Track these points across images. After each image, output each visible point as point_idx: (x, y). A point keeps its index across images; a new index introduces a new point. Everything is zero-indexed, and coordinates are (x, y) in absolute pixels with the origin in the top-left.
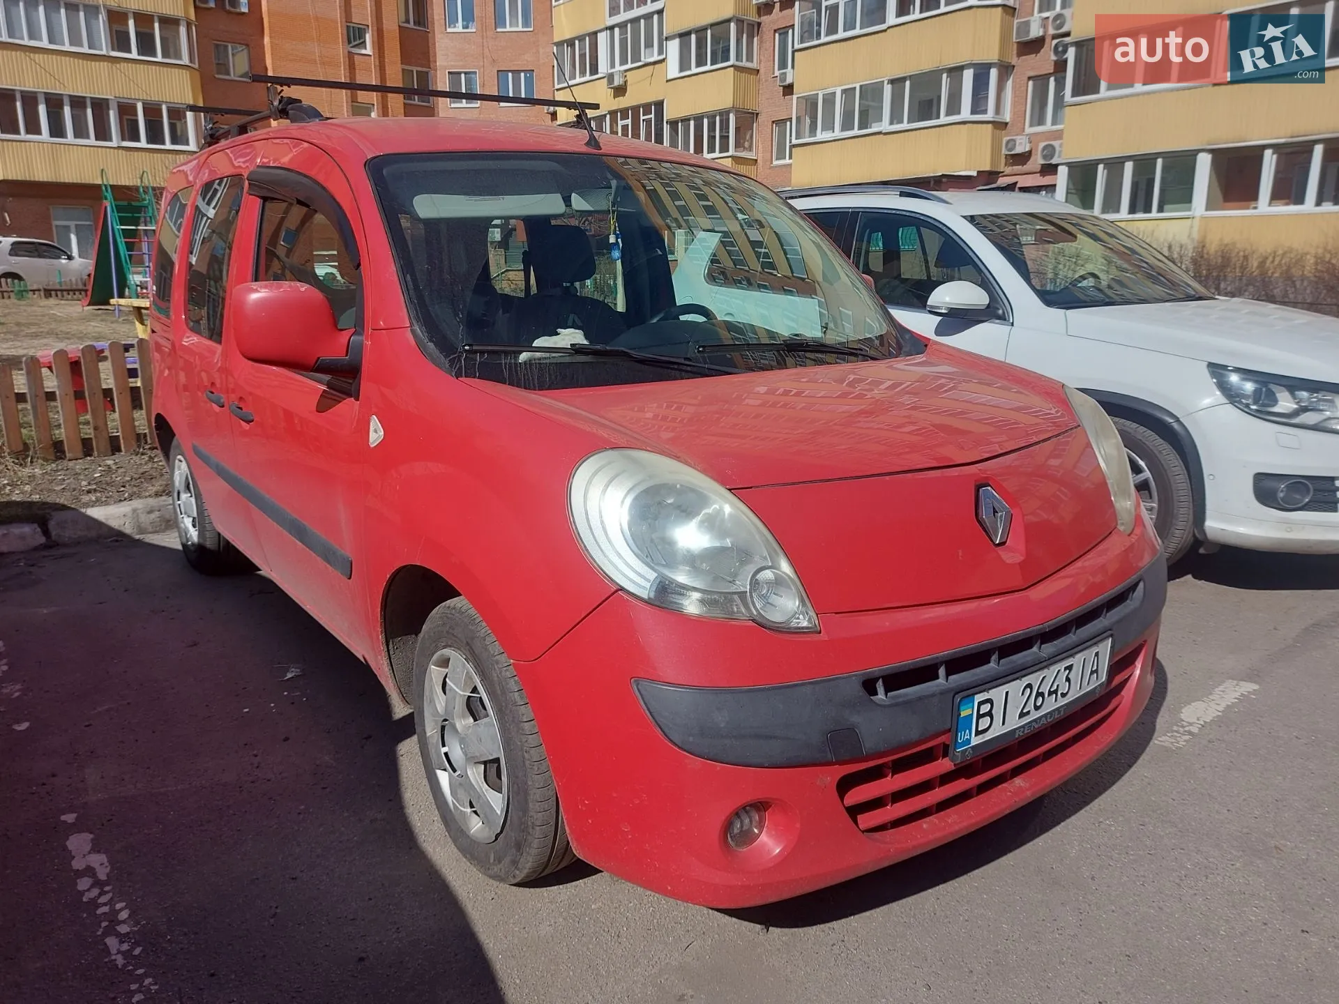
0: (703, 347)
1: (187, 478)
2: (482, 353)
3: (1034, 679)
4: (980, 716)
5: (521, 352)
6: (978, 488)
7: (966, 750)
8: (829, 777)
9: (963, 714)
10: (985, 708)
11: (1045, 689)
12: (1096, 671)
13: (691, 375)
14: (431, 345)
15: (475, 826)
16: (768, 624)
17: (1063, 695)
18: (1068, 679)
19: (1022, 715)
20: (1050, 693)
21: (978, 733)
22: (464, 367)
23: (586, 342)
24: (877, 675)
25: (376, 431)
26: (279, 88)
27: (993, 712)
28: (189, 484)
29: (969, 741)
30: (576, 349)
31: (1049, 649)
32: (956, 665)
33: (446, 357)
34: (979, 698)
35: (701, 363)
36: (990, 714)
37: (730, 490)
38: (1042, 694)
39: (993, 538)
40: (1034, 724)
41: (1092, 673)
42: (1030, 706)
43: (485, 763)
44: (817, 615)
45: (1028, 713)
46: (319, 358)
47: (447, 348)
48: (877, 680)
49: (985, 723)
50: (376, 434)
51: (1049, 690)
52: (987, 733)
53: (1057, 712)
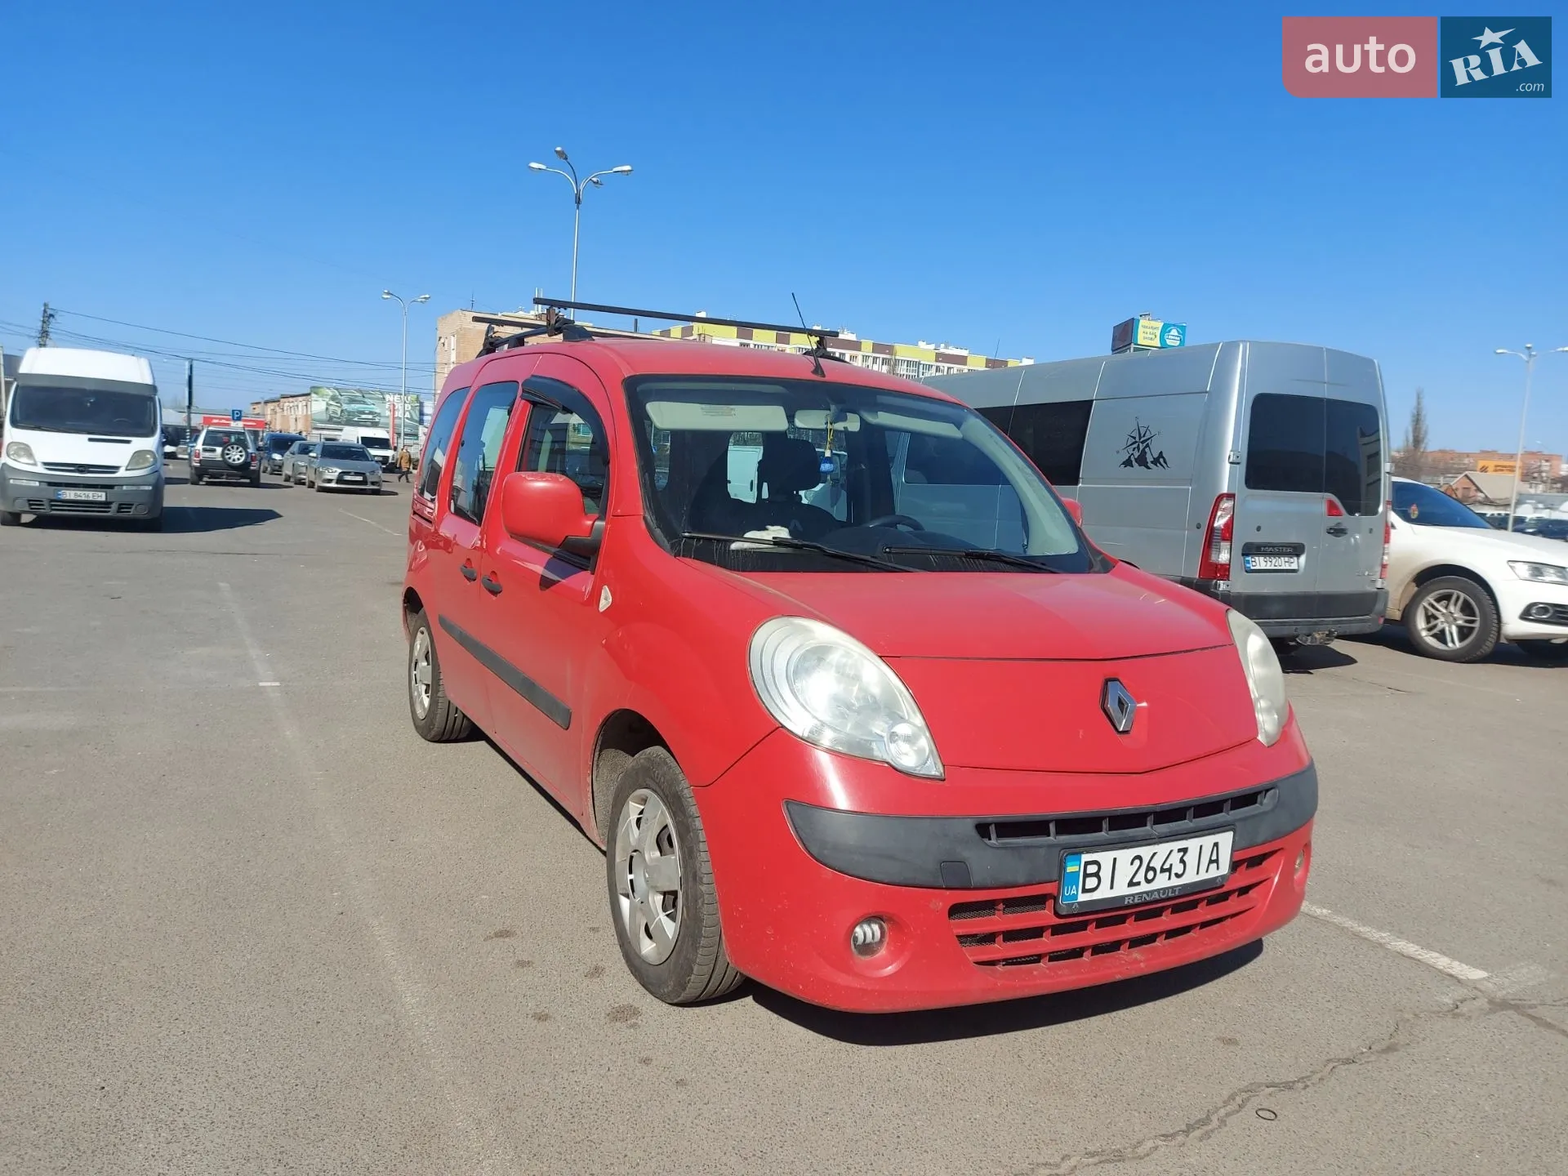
0: (890, 548)
1: (427, 647)
2: (699, 539)
3: (1145, 852)
4: (1086, 875)
5: (734, 541)
6: (1107, 681)
7: (1073, 904)
8: (941, 902)
9: (1070, 869)
10: (1092, 869)
11: (1157, 864)
12: (1217, 861)
13: (876, 570)
14: (658, 531)
15: (647, 947)
16: (899, 768)
17: (1178, 876)
18: (1182, 861)
19: (1131, 884)
20: (1163, 870)
21: (1085, 891)
22: (682, 549)
23: (789, 537)
24: (990, 820)
25: (606, 599)
26: (557, 310)
27: (1100, 874)
28: (428, 652)
29: (1076, 897)
30: (777, 542)
31: (1163, 828)
32: (1067, 825)
33: (668, 541)
34: (1086, 857)
35: (886, 561)
36: (1097, 875)
37: (880, 657)
38: (1154, 869)
39: (1118, 727)
40: (1145, 895)
41: (1211, 862)
42: (1140, 877)
43: (665, 894)
44: (944, 766)
45: (1138, 884)
46: (567, 537)
47: (671, 534)
48: (990, 824)
49: (1091, 882)
50: (605, 601)
51: (1162, 868)
52: (1096, 892)
53: (1170, 890)
